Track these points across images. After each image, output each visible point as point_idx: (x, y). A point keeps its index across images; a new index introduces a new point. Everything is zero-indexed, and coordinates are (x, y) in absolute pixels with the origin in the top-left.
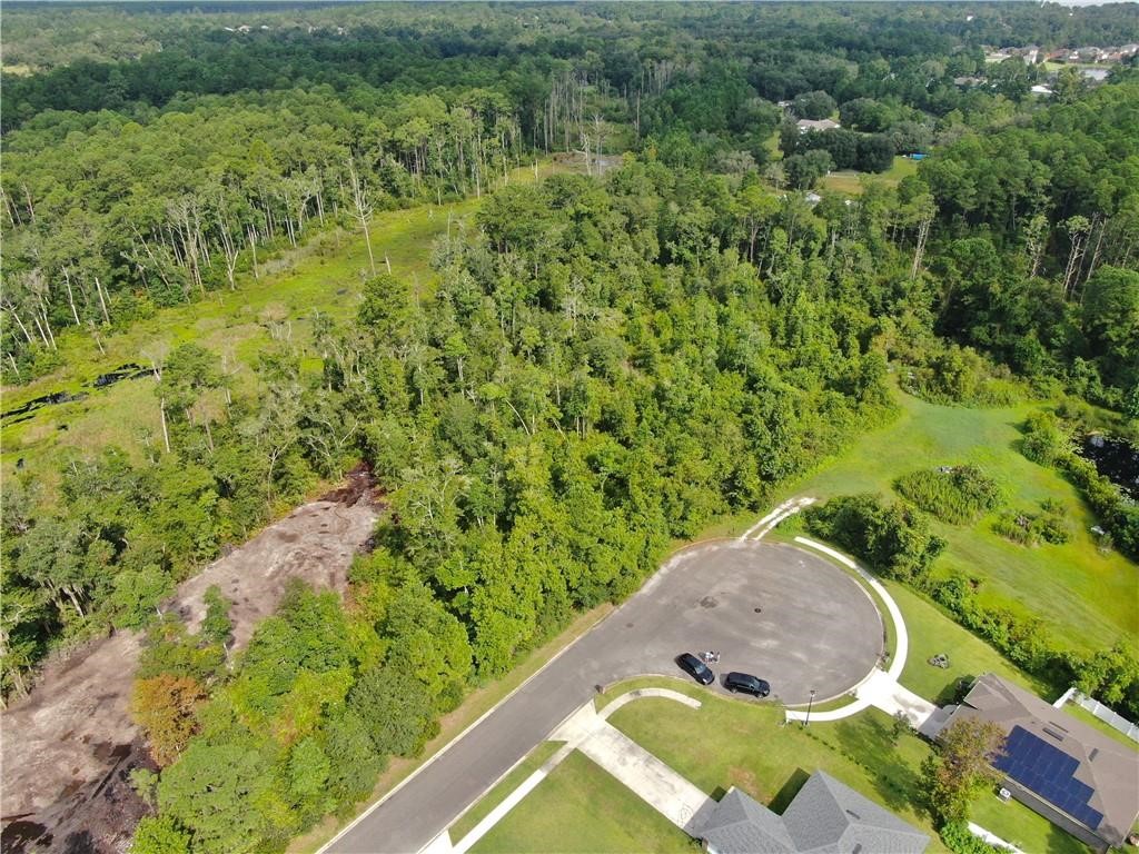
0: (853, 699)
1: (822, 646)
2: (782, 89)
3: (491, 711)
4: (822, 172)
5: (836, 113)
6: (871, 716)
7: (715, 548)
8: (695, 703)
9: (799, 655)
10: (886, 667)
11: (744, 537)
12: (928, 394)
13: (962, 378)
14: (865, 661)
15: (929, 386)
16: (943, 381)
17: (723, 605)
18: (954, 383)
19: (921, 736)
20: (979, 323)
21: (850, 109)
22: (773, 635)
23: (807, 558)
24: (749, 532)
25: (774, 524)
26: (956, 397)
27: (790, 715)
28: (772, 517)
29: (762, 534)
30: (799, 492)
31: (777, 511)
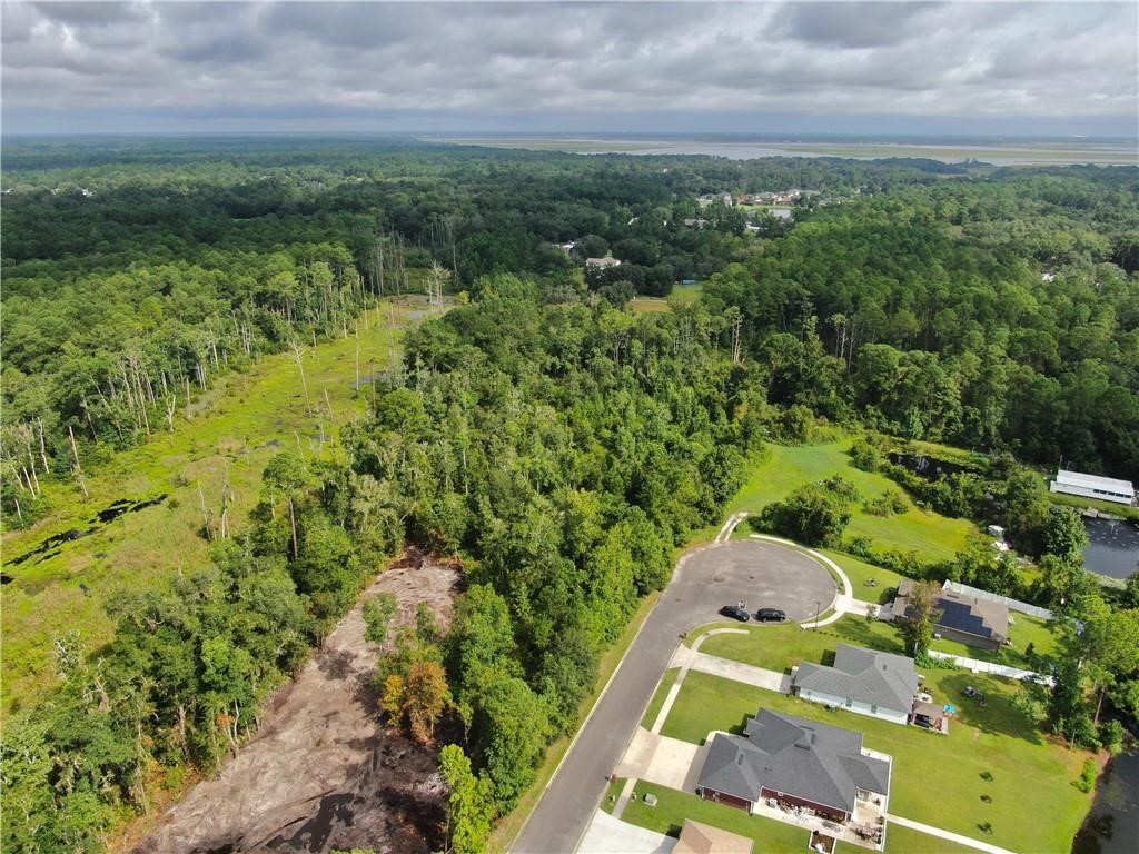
0: (834, 611)
1: (800, 589)
2: (556, 234)
3: (621, 662)
4: (628, 298)
5: (610, 252)
6: (847, 617)
7: (703, 549)
8: (746, 632)
9: (791, 596)
10: (843, 592)
11: (717, 541)
12: (783, 440)
13: (805, 425)
14: (831, 592)
15: (783, 435)
16: (792, 430)
17: (728, 579)
18: (800, 430)
19: (880, 620)
20: (799, 390)
21: (619, 248)
22: (769, 589)
23: (763, 545)
24: (719, 537)
25: (731, 530)
26: (803, 440)
27: (804, 626)
28: (727, 526)
29: (727, 537)
30: (736, 510)
31: (728, 523)
